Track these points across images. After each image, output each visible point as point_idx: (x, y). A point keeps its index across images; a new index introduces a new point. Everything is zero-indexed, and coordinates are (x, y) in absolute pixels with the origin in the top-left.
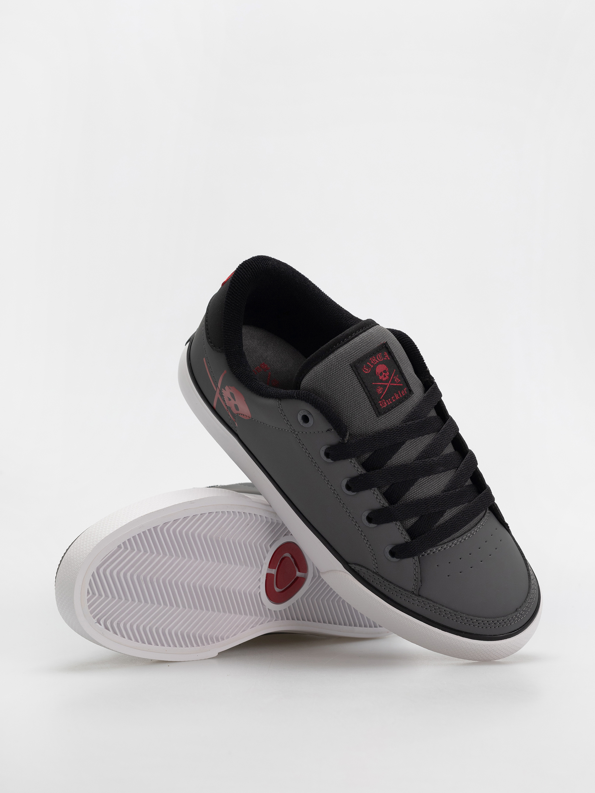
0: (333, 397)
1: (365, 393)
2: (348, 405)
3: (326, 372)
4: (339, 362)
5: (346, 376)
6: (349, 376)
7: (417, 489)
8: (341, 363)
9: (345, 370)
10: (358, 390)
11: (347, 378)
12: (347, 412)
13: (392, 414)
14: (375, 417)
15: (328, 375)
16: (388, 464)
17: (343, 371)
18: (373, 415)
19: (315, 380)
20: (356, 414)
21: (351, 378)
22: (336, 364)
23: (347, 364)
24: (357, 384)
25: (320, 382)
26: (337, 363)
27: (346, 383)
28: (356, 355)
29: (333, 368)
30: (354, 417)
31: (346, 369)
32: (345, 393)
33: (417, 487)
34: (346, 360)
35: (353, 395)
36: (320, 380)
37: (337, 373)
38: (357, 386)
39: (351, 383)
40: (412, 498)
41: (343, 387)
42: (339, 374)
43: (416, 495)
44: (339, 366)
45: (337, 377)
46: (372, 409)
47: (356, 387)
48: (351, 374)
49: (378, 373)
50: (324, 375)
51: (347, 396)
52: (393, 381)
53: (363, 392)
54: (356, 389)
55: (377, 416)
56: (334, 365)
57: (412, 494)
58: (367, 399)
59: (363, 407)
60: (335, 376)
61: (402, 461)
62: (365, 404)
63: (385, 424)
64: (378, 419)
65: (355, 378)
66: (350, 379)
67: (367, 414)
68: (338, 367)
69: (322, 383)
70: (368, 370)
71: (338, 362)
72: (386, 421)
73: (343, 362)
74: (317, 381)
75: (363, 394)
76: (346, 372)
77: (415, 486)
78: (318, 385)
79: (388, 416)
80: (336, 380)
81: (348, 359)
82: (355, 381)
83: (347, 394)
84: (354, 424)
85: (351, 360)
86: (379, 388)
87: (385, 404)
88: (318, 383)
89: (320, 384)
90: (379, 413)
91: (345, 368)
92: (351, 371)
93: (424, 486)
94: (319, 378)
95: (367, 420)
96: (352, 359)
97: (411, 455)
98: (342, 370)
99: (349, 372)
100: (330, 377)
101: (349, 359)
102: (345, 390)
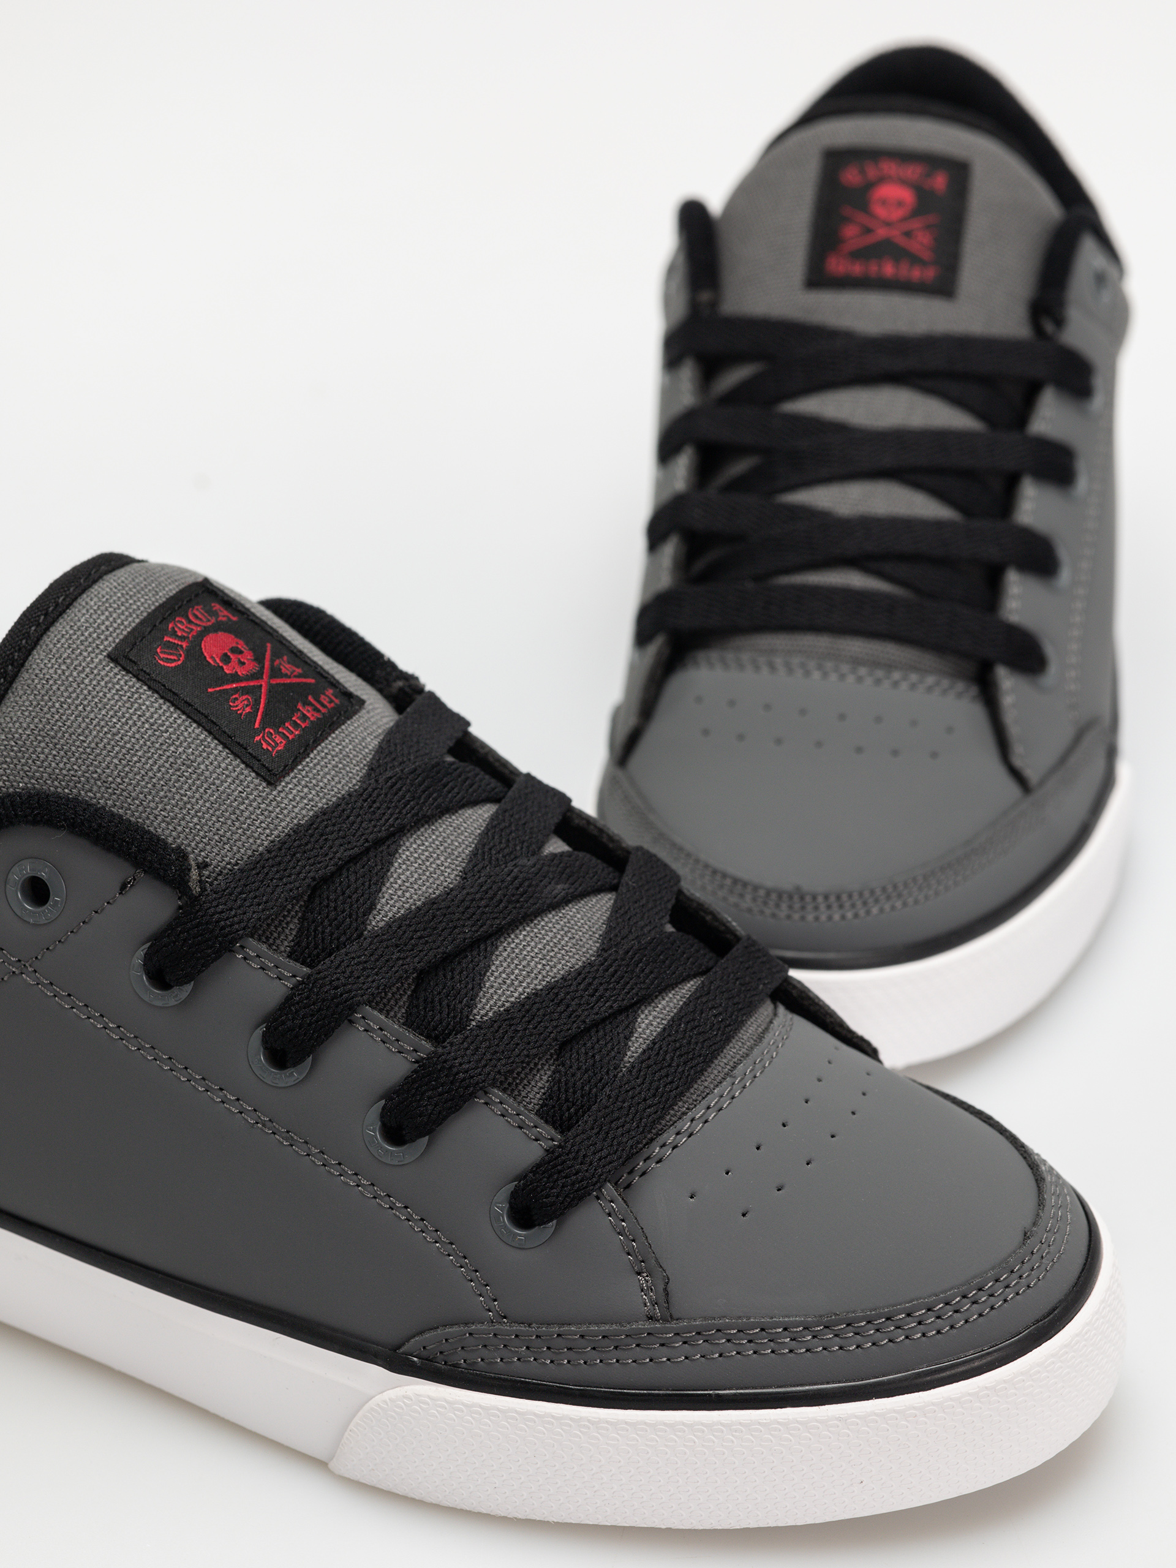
0: (95, 776)
1: (194, 725)
2: (154, 780)
3: (37, 709)
4: (68, 661)
5: (108, 696)
6: (117, 690)
7: (508, 970)
8: (76, 663)
9: (99, 678)
10: (167, 723)
11: (116, 697)
12: (160, 806)
13: (315, 765)
14: (261, 788)
15: (48, 716)
16: (374, 923)
17: (94, 682)
18: (252, 786)
19: (13, 751)
20: (194, 800)
21: (128, 694)
22: (59, 672)
23: (96, 660)
24: (156, 705)
25: (31, 750)
26: (64, 667)
27: (120, 714)
28: (115, 625)
29: (54, 688)
30: (192, 812)
31: (99, 674)
32: (128, 746)
33: (505, 964)
34: (90, 649)
35: (157, 745)
36: (28, 743)
37: (74, 695)
38: (160, 712)
39: (136, 710)
40: (504, 1005)
41: (114, 730)
42: (81, 697)
43: (512, 989)
44: (75, 674)
45: (80, 708)
46: (243, 766)
47: (156, 716)
48: (122, 682)
49: (212, 657)
50: (36, 720)
51: (140, 753)
52: (276, 672)
53: (187, 723)
54: (160, 722)
55: (269, 784)
56: (56, 677)
57: (500, 992)
58: (209, 740)
59: (208, 770)
60: (73, 707)
61: (415, 897)
62: (212, 757)
63: (305, 801)
64: (274, 793)
65: (141, 691)
66: (125, 698)
67: (233, 787)
68: (71, 679)
69: (39, 750)
70: (176, 658)
71: (65, 663)
72: (306, 790)
73: (81, 658)
74: (20, 751)
75: (190, 730)
76: (103, 683)
77: (498, 962)
78: (30, 761)
79: (304, 773)
80: (80, 719)
81: (94, 645)
82: (148, 699)
83: (137, 747)
84: (201, 833)
85: (106, 643)
86: (236, 699)
87: (278, 739)
88: (26, 755)
89: (34, 756)
90: (269, 771)
91: (95, 672)
92: (119, 677)
93: (525, 953)
94: (24, 737)
95: (242, 807)
96: (107, 639)
97: (438, 872)
98: (87, 681)
99: (115, 680)
100: (57, 717)
101: (98, 642)
102: (126, 738)
